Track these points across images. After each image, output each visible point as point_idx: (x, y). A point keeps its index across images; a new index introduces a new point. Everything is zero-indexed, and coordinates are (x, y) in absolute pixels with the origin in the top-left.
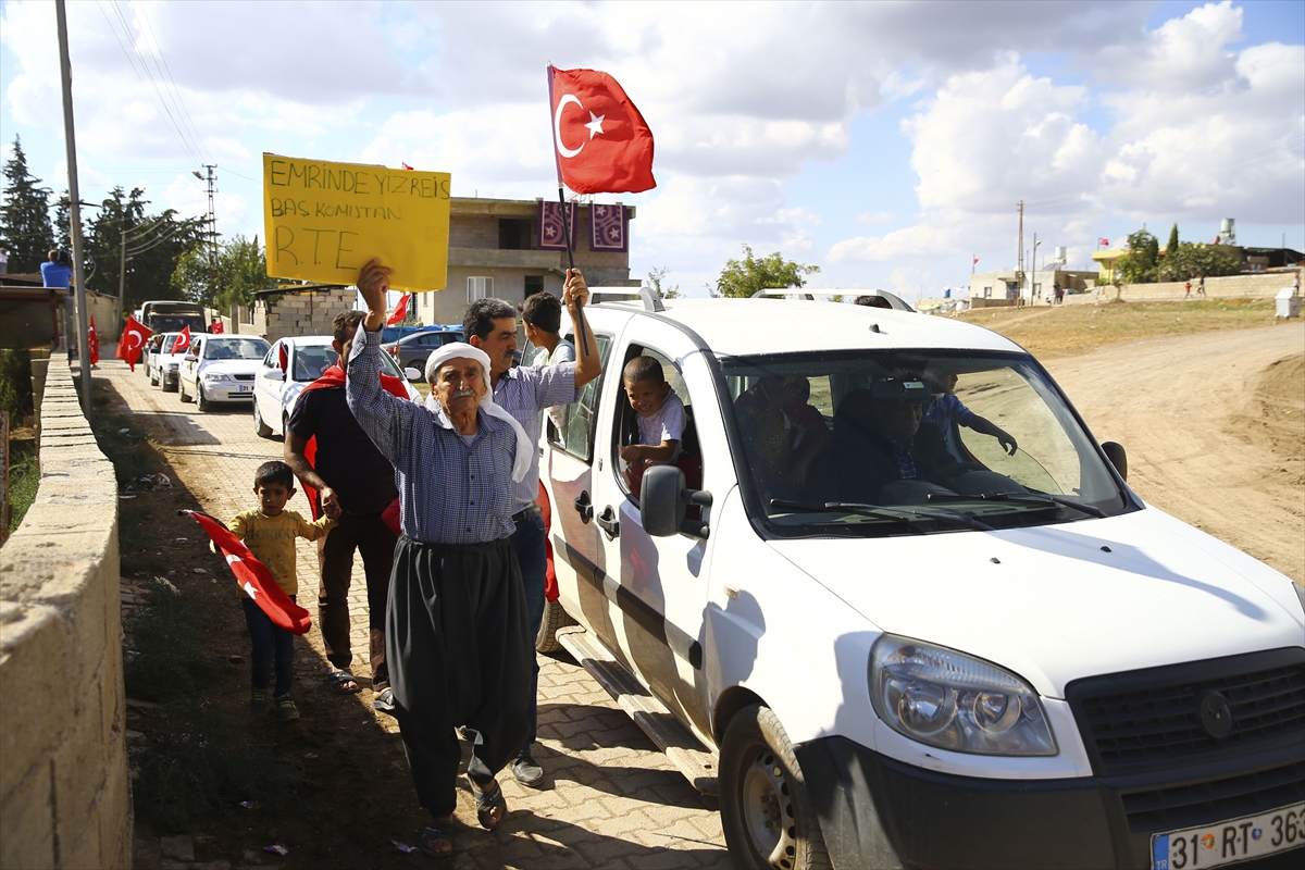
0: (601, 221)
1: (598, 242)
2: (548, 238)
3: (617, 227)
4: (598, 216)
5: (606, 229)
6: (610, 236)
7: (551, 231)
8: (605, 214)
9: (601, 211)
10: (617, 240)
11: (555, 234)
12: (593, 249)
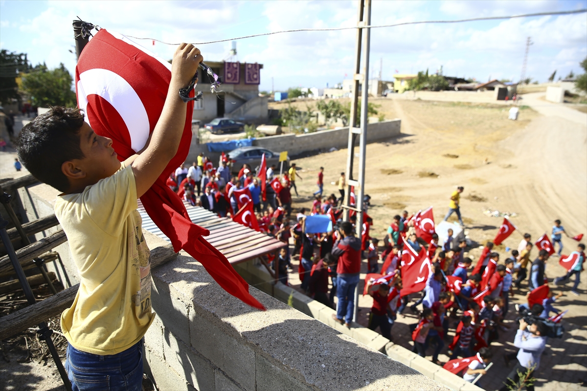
0: (250, 71)
1: (248, 80)
2: (228, 78)
3: (256, 73)
4: (249, 69)
5: (252, 74)
6: (253, 77)
7: (229, 75)
8: (252, 67)
9: (250, 66)
10: (256, 79)
11: (232, 77)
12: (246, 84)
